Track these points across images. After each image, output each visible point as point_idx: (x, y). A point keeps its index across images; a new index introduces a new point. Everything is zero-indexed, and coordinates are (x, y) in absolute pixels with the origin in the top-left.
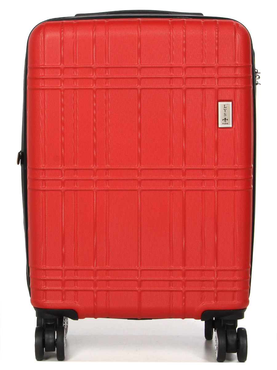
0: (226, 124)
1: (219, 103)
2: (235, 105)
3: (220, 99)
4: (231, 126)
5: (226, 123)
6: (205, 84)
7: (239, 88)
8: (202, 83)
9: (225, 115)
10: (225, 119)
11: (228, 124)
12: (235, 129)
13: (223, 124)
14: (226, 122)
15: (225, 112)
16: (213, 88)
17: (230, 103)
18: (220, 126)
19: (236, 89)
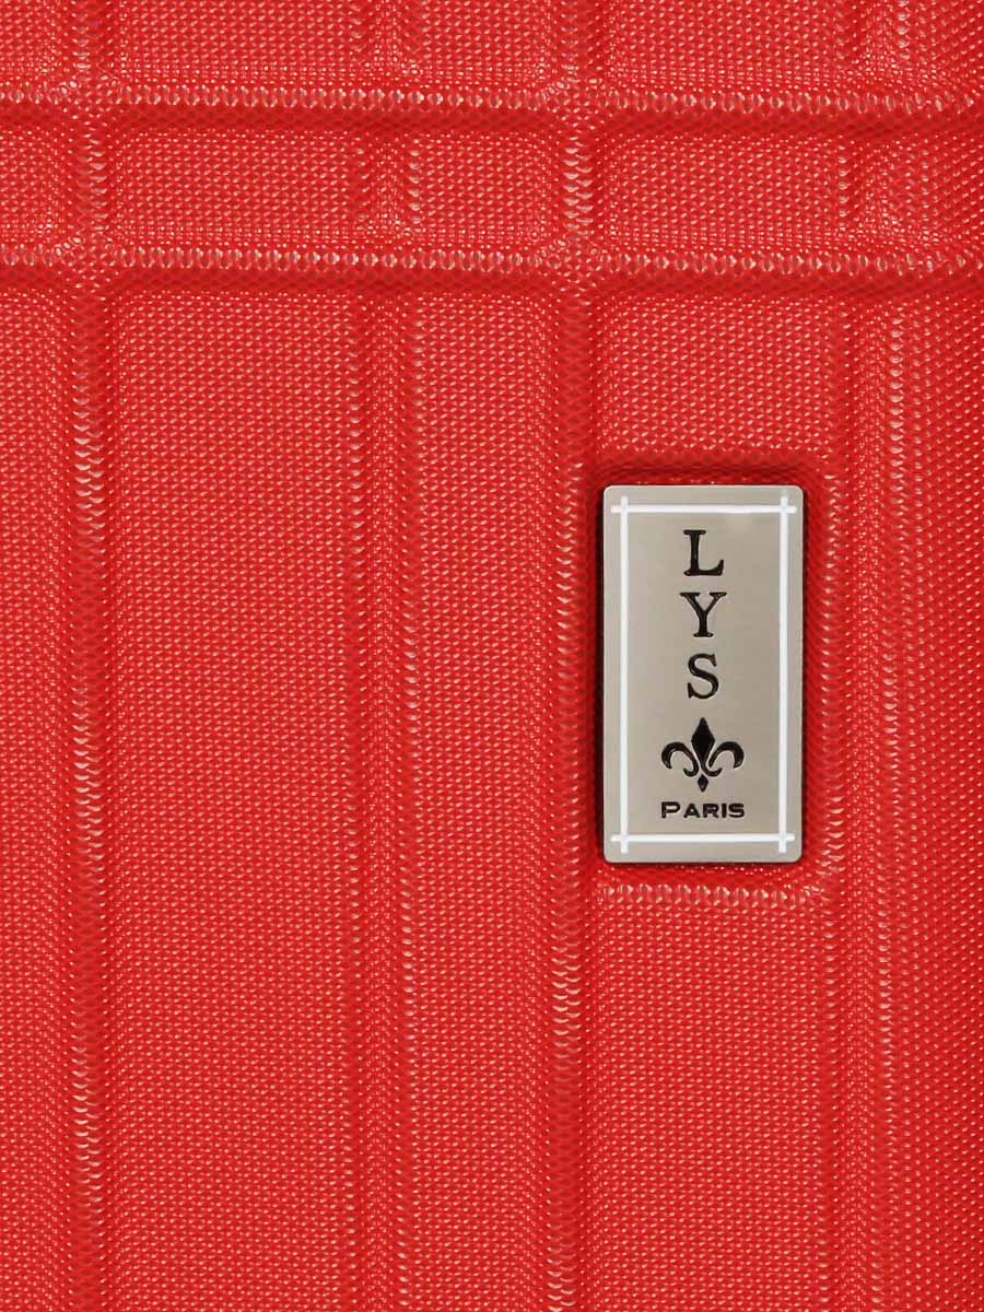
0: (710, 809)
1: (623, 506)
2: (850, 529)
3: (625, 436)
4: (783, 841)
5: (710, 796)
6: (407, 216)
7: (910, 286)
8: (360, 201)
9: (703, 686)
10: (703, 737)
11: (737, 809)
12: (839, 890)
13: (667, 808)
14: (718, 792)
15: (703, 645)
16: (524, 284)
17: (786, 505)
18: (622, 843)
19: (866, 292)
